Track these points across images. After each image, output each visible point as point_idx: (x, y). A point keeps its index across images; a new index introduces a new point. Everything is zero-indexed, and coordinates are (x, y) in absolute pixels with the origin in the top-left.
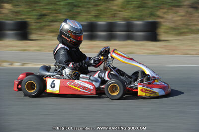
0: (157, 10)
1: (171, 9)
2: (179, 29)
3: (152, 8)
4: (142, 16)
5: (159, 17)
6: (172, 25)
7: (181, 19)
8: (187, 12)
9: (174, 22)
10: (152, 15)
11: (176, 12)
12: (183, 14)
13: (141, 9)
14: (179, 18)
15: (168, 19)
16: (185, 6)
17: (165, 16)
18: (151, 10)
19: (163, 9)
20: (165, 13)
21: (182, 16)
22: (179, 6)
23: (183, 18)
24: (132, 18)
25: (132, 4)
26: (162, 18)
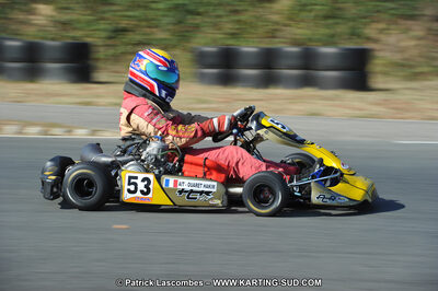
0: (365, 24)
1: (396, 24)
2: (411, 67)
3: (354, 20)
4: (333, 36)
5: (369, 39)
6: (397, 57)
7: (416, 46)
8: (430, 29)
9: (402, 50)
10: (354, 34)
11: (407, 30)
12: (421, 33)
13: (330, 21)
14: (413, 43)
15: (388, 45)
16: (426, 18)
17: (382, 37)
18: (351, 24)
19: (378, 22)
20: (381, 31)
21: (420, 39)
22: (412, 17)
23: (422, 42)
24: (310, 40)
25: (310, 11)
26: (376, 41)
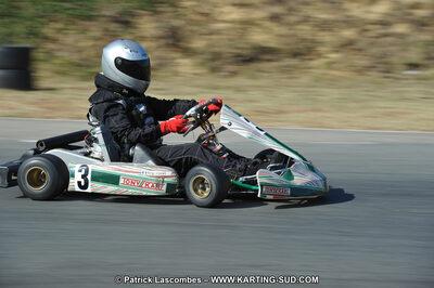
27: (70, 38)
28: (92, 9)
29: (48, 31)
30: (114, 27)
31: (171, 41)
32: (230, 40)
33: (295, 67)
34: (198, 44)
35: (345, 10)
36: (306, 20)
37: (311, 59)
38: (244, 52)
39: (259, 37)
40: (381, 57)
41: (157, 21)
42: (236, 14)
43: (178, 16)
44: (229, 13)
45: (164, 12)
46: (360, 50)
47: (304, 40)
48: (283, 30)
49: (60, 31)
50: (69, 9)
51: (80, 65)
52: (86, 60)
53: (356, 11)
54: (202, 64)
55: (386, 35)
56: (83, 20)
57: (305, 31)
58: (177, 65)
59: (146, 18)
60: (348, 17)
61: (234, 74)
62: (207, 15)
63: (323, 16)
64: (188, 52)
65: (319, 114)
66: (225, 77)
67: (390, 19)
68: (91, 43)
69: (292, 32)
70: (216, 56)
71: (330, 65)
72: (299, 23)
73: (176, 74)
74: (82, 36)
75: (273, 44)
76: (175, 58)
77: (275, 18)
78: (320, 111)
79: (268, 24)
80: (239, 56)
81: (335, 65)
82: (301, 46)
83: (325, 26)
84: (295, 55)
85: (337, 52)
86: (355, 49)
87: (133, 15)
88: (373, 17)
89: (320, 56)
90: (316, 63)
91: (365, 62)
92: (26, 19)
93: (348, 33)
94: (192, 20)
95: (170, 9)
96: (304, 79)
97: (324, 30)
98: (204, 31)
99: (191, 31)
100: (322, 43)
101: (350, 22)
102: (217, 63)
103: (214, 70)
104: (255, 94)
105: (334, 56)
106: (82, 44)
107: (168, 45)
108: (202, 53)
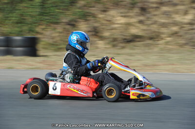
27: (48, 33)
28: (58, 19)
29: (38, 29)
30: (68, 27)
31: (93, 33)
32: (121, 32)
33: (151, 44)
34: (106, 34)
35: (173, 18)
36: (155, 23)
37: (158, 41)
38: (128, 38)
39: (134, 31)
40: (190, 39)
41: (87, 24)
42: (123, 20)
43: (96, 22)
44: (120, 20)
45: (90, 20)
46: (181, 36)
47: (155, 32)
48: (145, 27)
49: (43, 29)
50: (48, 19)
51: (53, 45)
52: (56, 42)
53: (178, 18)
54: (108, 43)
55: (192, 29)
56: (54, 24)
57: (154, 28)
58: (97, 44)
59: (82, 23)
60: (175, 21)
61: (123, 48)
62: (109, 21)
63: (163, 21)
64: (102, 38)
65: (174, 66)
66: (119, 49)
67: (194, 22)
68: (57, 34)
69: (149, 28)
70: (115, 40)
71: (167, 43)
72: (152, 24)
73: (97, 48)
74: (54, 31)
75: (140, 34)
76: (96, 41)
77: (141, 22)
78: (173, 65)
79: (138, 25)
80: (125, 39)
81: (169, 43)
82: (154, 34)
83: (164, 25)
84: (151, 38)
85: (170, 37)
86: (178, 36)
87: (76, 22)
88: (186, 21)
89: (162, 39)
90: (160, 42)
91: (183, 42)
92: (28, 24)
93: (175, 29)
94: (103, 24)
95: (92, 19)
96: (156, 49)
97: (163, 27)
98: (109, 28)
99: (103, 28)
100: (163, 33)
101: (175, 24)
102: (115, 43)
103: (114, 46)
104: (139, 57)
105: (169, 39)
106: (54, 35)
107: (93, 35)
108: (108, 38)
